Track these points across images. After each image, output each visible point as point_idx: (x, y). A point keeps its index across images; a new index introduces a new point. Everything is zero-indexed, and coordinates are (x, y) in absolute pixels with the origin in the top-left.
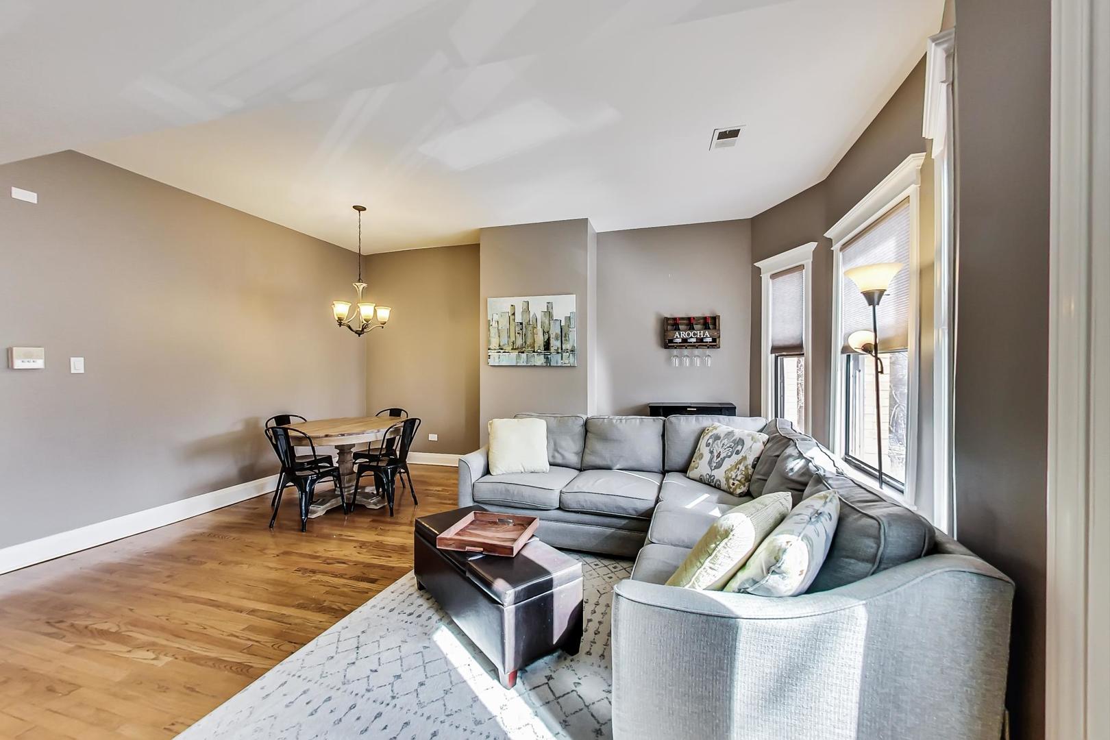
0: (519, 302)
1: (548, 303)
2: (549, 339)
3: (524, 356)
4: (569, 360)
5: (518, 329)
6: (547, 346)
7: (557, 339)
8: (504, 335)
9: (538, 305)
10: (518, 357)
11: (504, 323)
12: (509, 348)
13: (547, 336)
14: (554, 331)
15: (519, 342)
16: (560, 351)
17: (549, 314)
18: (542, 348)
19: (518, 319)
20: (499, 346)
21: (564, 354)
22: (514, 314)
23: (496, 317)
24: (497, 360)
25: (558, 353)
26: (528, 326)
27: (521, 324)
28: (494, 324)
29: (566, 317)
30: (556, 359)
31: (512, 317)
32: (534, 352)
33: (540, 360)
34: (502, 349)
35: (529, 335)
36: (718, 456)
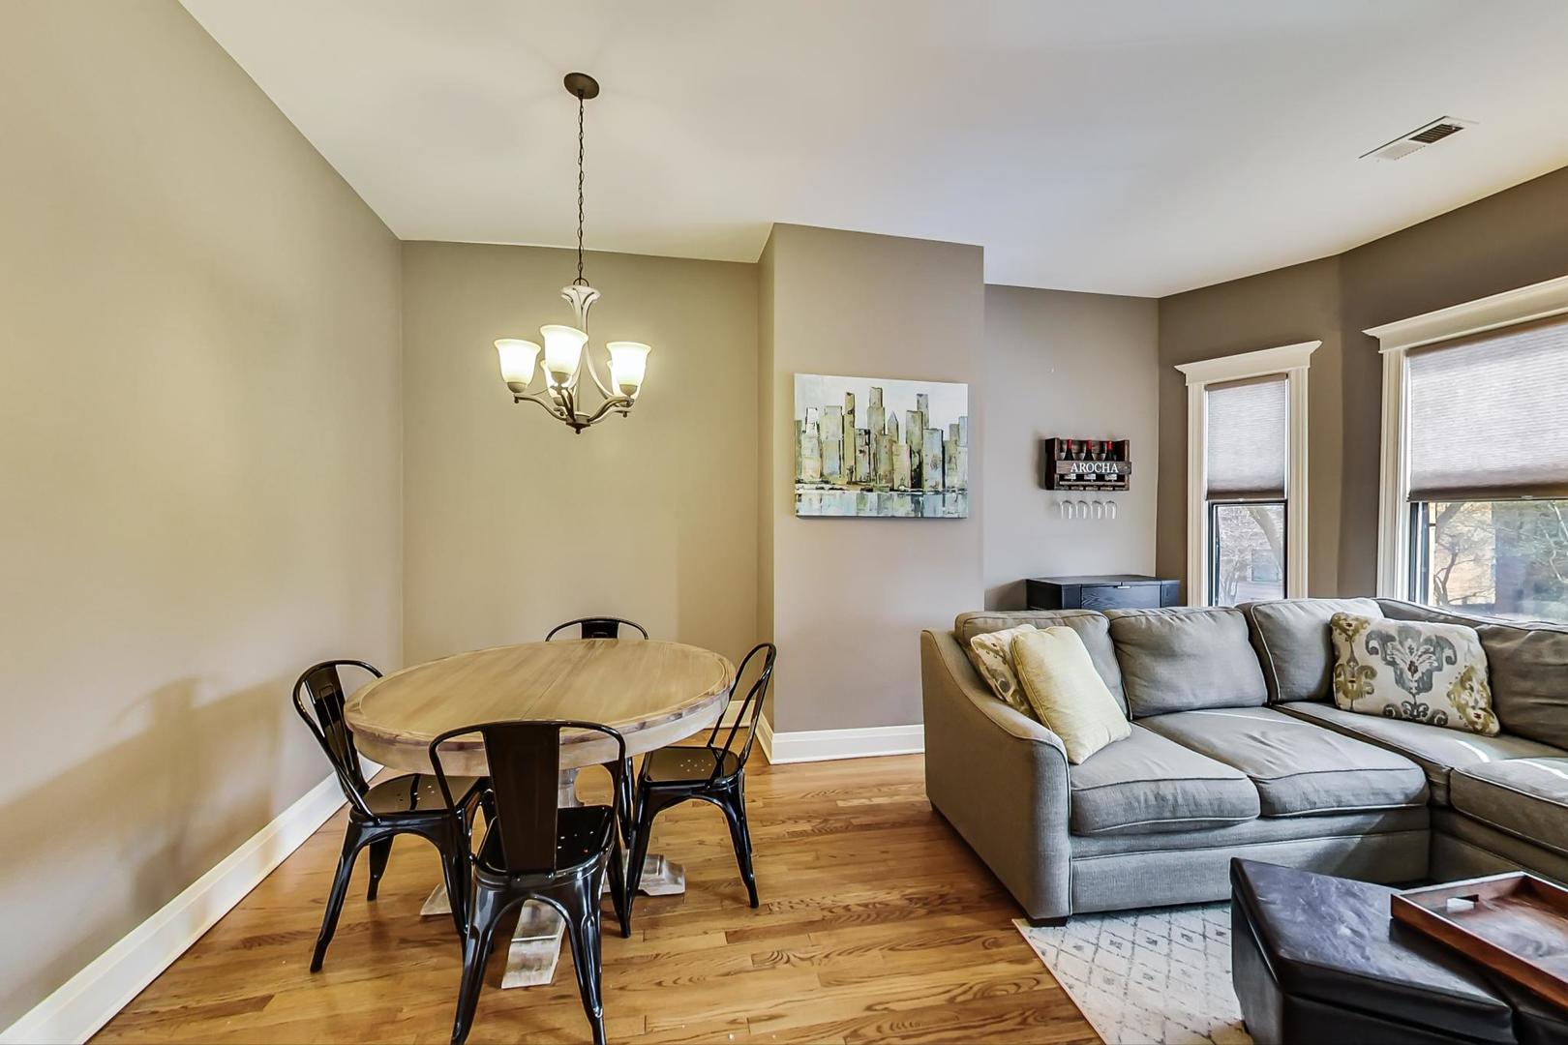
0: (862, 388)
1: (920, 395)
2: (920, 465)
3: (872, 497)
4: (955, 506)
5: (861, 442)
6: (917, 479)
7: (935, 466)
8: (832, 454)
9: (900, 399)
10: (861, 499)
11: (831, 429)
12: (841, 482)
13: (916, 461)
14: (931, 452)
15: (863, 470)
16: (940, 489)
17: (921, 416)
18: (908, 482)
19: (862, 421)
20: (822, 475)
21: (948, 495)
22: (852, 412)
23: (814, 416)
24: (816, 504)
25: (937, 492)
26: (880, 438)
27: (868, 432)
28: (810, 430)
29: (951, 426)
30: (932, 505)
31: (848, 418)
32: (892, 490)
33: (902, 506)
34: (827, 482)
35: (883, 456)
36: (1413, 669)
